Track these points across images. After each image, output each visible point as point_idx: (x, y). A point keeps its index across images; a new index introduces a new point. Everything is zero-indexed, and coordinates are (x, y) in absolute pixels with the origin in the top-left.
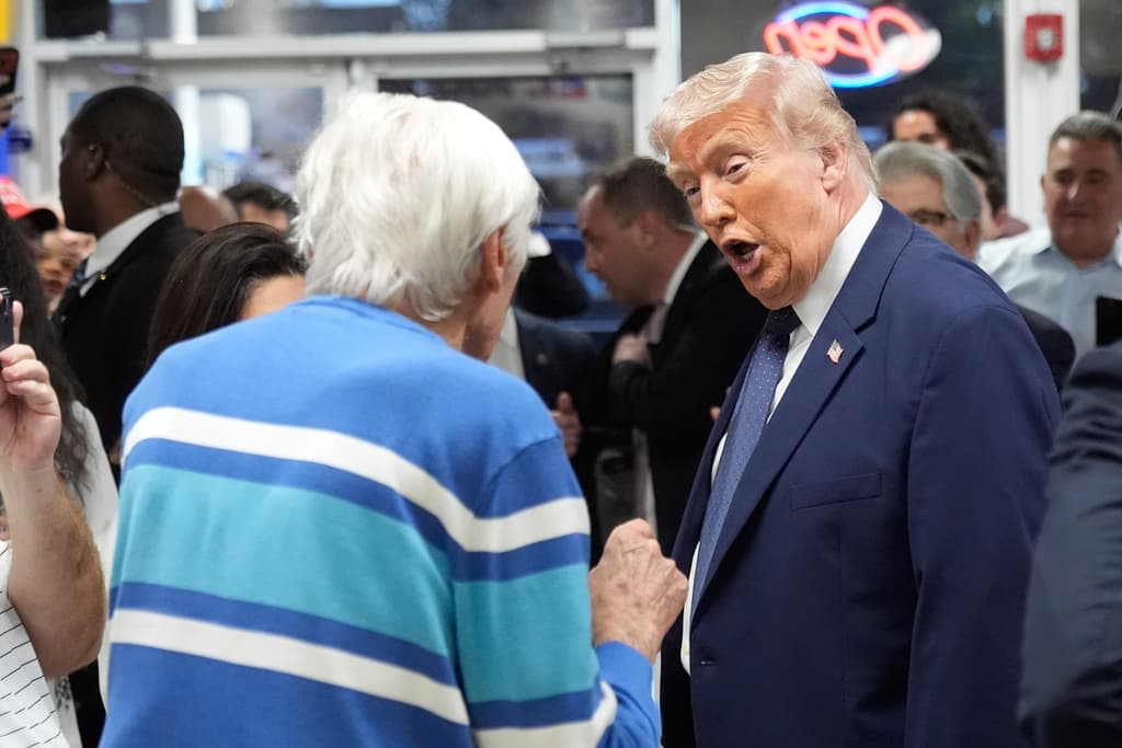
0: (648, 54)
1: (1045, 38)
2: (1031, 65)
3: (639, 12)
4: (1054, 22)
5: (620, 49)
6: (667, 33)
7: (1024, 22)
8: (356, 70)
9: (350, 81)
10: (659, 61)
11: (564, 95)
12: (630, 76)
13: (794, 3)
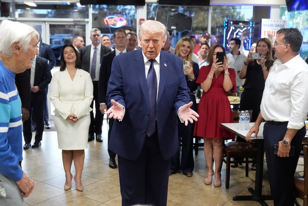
0: (88, 22)
3: (86, 17)
5: (84, 21)
6: (90, 19)
7: (139, 20)
8: (46, 23)
9: (45, 24)
10: (89, 23)
11: (73, 27)
12: (85, 25)
13: (108, 16)
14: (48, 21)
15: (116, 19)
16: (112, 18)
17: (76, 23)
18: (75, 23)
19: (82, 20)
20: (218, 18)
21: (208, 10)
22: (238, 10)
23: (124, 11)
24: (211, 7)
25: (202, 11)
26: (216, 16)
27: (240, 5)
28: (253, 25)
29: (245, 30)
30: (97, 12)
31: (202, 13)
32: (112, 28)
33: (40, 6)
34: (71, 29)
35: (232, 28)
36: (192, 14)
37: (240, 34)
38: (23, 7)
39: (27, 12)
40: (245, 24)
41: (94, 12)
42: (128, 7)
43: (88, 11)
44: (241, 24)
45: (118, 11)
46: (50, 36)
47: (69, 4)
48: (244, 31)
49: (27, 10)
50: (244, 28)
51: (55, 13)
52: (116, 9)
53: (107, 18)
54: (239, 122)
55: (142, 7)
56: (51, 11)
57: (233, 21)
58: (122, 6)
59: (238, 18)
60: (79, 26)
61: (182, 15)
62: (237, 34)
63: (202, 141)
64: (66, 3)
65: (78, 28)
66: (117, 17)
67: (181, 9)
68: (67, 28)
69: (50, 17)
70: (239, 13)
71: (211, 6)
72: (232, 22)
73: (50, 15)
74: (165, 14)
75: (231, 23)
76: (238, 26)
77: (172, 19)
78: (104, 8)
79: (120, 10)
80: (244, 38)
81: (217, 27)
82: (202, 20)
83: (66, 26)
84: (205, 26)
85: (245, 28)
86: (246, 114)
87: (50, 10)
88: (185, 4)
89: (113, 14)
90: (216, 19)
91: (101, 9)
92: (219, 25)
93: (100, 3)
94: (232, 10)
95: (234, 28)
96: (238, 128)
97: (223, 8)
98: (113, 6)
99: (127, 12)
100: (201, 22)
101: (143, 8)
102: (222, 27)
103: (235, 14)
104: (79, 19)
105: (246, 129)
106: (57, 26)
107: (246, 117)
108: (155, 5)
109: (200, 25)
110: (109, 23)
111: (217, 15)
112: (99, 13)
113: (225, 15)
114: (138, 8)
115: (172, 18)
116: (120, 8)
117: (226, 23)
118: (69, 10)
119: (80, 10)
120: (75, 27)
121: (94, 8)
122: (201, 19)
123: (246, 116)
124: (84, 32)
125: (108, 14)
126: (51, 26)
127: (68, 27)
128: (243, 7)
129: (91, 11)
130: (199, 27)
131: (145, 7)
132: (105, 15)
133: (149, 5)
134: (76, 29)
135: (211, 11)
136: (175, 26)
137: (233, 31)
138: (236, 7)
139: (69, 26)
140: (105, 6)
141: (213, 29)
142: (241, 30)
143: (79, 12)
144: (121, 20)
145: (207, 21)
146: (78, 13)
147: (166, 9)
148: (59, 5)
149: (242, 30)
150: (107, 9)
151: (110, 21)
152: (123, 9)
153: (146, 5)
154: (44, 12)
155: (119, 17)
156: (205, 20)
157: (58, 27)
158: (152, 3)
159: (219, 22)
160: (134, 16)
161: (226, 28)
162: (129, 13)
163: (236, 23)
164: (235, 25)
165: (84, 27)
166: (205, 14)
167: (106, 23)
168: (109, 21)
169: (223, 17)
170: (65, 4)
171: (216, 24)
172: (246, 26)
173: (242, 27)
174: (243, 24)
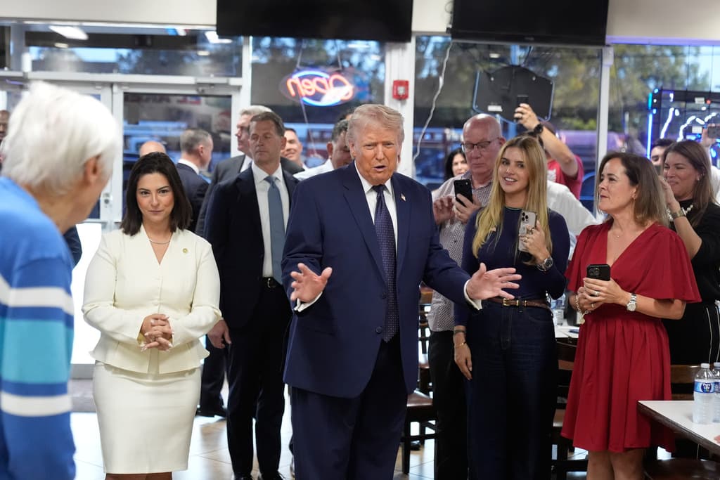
0: (239, 88)
1: (401, 90)
2: (395, 101)
3: (235, 72)
4: (406, 84)
5: (226, 85)
6: (246, 80)
7: (392, 84)
8: (115, 88)
9: (112, 93)
10: (242, 90)
11: (192, 103)
12: (230, 97)
13: (299, 70)
14: (120, 84)
15: (323, 81)
16: (311, 77)
17: (203, 91)
18: (200, 89)
19: (223, 80)
20: (629, 81)
21: (600, 56)
22: (690, 60)
23: (345, 56)
24: (608, 48)
25: (580, 59)
26: (622, 74)
27: (697, 45)
29: (713, 120)
30: (264, 60)
31: (581, 67)
32: (309, 107)
33: (97, 40)
34: (186, 107)
35: (673, 112)
36: (550, 68)
37: (696, 130)
38: (46, 39)
39: (56, 55)
40: (712, 102)
41: (256, 58)
42: (359, 45)
43: (239, 54)
44: (699, 101)
45: (328, 57)
46: (125, 128)
47: (182, 33)
48: (709, 122)
49: (59, 48)
50: (709, 114)
51: (140, 60)
52: (320, 49)
53: (295, 78)
54: (693, 399)
55: (401, 44)
56: (129, 55)
57: (675, 92)
58: (339, 42)
59: (688, 82)
60: (211, 100)
61: (521, 71)
62: (688, 131)
63: (580, 454)
64: (175, 30)
65: (207, 103)
66: (325, 76)
67: (518, 54)
68: (174, 103)
69: (125, 72)
70: (694, 68)
71: (608, 46)
72: (672, 96)
73: (125, 66)
74: (468, 68)
75: (670, 98)
76: (690, 105)
77: (491, 81)
78: (285, 47)
79: (333, 53)
80: (709, 141)
81: (626, 109)
82: (581, 86)
83: (174, 99)
84: (591, 103)
85: (714, 114)
86: (714, 374)
87: (124, 52)
88: (532, 39)
89: (314, 66)
90: (624, 85)
91: (276, 51)
92: (631, 103)
93: (275, 33)
94: (673, 60)
95: (677, 113)
96: (690, 417)
97: (642, 51)
98: (314, 43)
99: (355, 59)
100: (577, 94)
101: (404, 48)
102: (642, 109)
103: (682, 70)
104: (213, 79)
105: (715, 421)
106: (145, 97)
107: (716, 383)
108: (440, 39)
109: (574, 103)
110: (303, 92)
111: (625, 72)
112: (272, 62)
113: (649, 73)
114: (390, 50)
115: (492, 79)
116: (332, 48)
117: (653, 99)
118: (182, 52)
119: (213, 52)
120: (198, 103)
121: (257, 47)
122: (576, 83)
123: (716, 381)
124: (225, 118)
125: (298, 66)
126: (128, 98)
127: (179, 102)
128: (704, 49)
129: (249, 56)
130: (570, 109)
131: (411, 46)
132: (290, 68)
133: (423, 40)
134: (203, 109)
135: (608, 61)
136: (499, 105)
137: (677, 122)
138: (686, 50)
139: (181, 98)
140: (289, 42)
141: (612, 114)
142: (698, 120)
143: (211, 56)
144: (337, 83)
145: (595, 91)
146: (208, 61)
147: (474, 52)
148: (153, 37)
149: (702, 119)
150: (296, 49)
151: (305, 86)
152: (342, 52)
153: (413, 40)
154: (107, 55)
155: (331, 74)
156: (592, 85)
157: (147, 100)
158: (429, 35)
159: (630, 93)
160: (375, 72)
161: (655, 111)
162: (360, 65)
163: (686, 96)
164: (683, 104)
165: (225, 103)
166: (589, 70)
167: (293, 93)
168: (301, 86)
169: (644, 79)
170: (171, 33)
171: (624, 98)
172: (714, 106)
173: (704, 108)
174: (706, 101)
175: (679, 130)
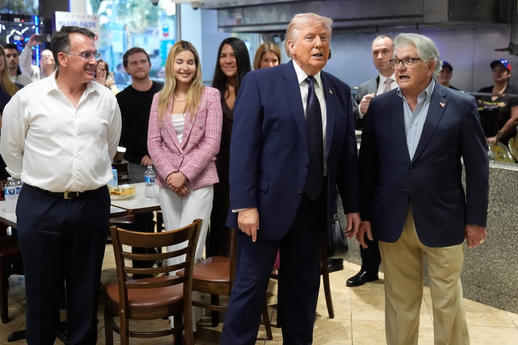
28: (39, 22)
29: (27, 32)
37: (17, 38)
40: (25, 21)
44: (17, 20)
48: (25, 33)
50: (24, 28)
54: (5, 200)
62: (12, 39)
76: (11, 23)
85: (27, 29)
86: (16, 183)
107: (18, 188)
123: (18, 187)
142: (18, 32)
149: (20, 31)
163: (8, 17)
164: (7, 22)
172: (26, 23)
173: (20, 25)
174: (21, 20)
175: (6, 39)
